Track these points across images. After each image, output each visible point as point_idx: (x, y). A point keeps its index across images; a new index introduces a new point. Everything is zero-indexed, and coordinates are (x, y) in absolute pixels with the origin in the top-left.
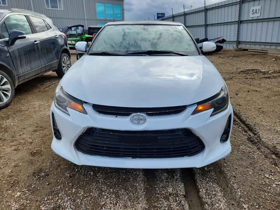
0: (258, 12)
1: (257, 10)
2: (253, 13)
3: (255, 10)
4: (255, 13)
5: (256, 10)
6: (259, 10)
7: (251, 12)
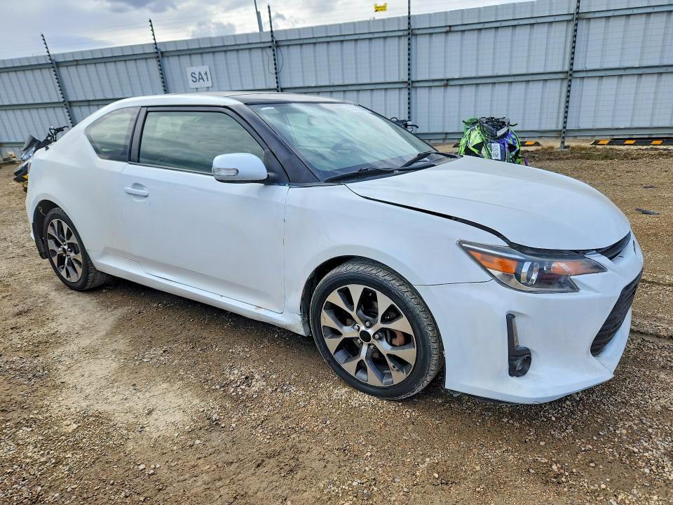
0: (205, 77)
1: (203, 74)
2: (194, 80)
3: (197, 74)
4: (199, 79)
5: (200, 73)
6: (206, 73)
7: (190, 78)
